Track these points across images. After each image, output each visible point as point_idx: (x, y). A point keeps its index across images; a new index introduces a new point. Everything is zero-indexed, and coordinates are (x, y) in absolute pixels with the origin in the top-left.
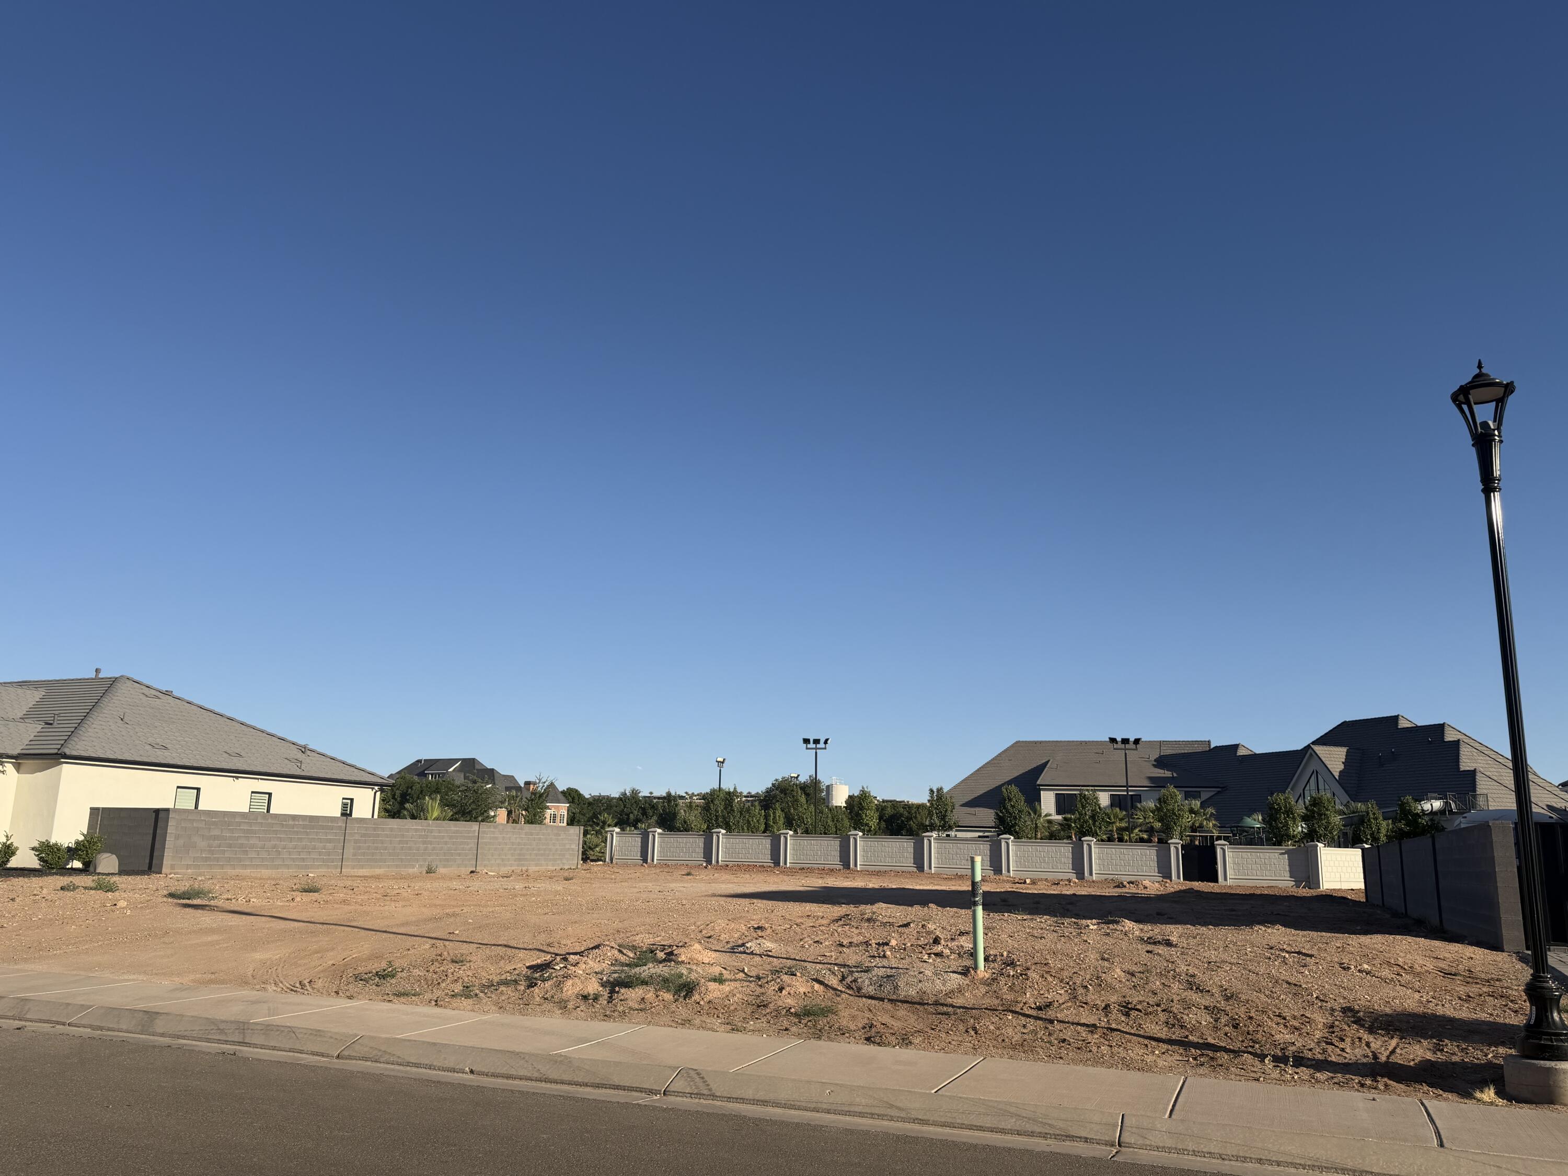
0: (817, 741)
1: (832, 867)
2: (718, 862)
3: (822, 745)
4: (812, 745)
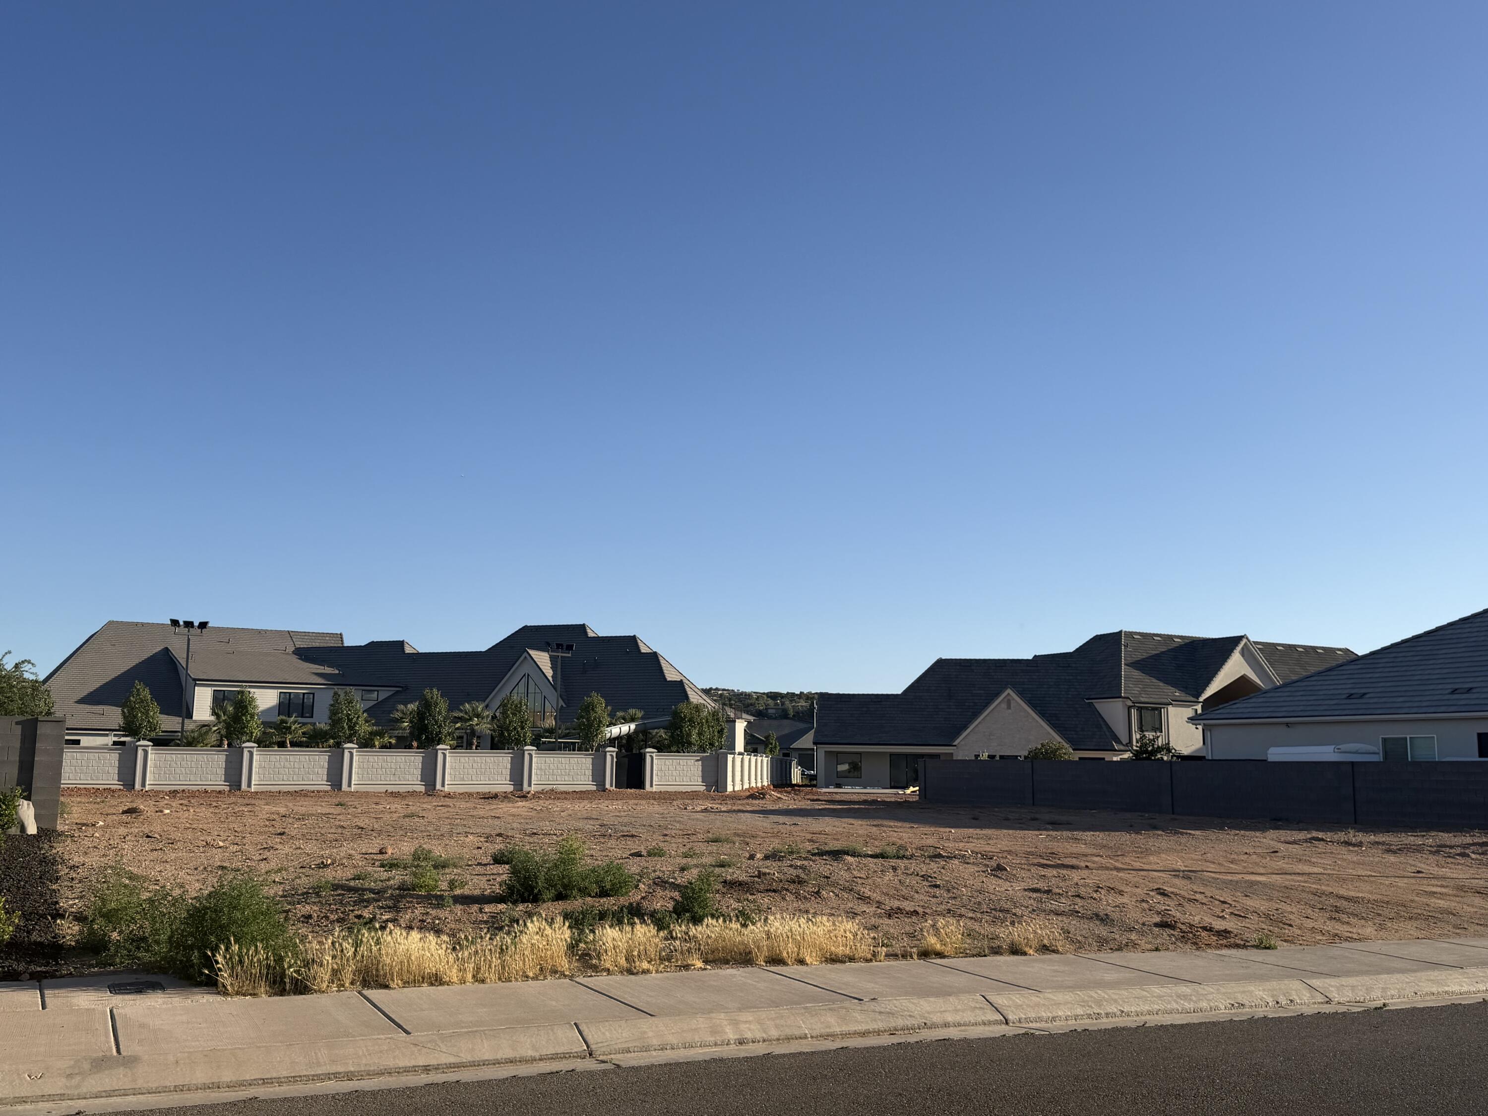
1: (218, 788)
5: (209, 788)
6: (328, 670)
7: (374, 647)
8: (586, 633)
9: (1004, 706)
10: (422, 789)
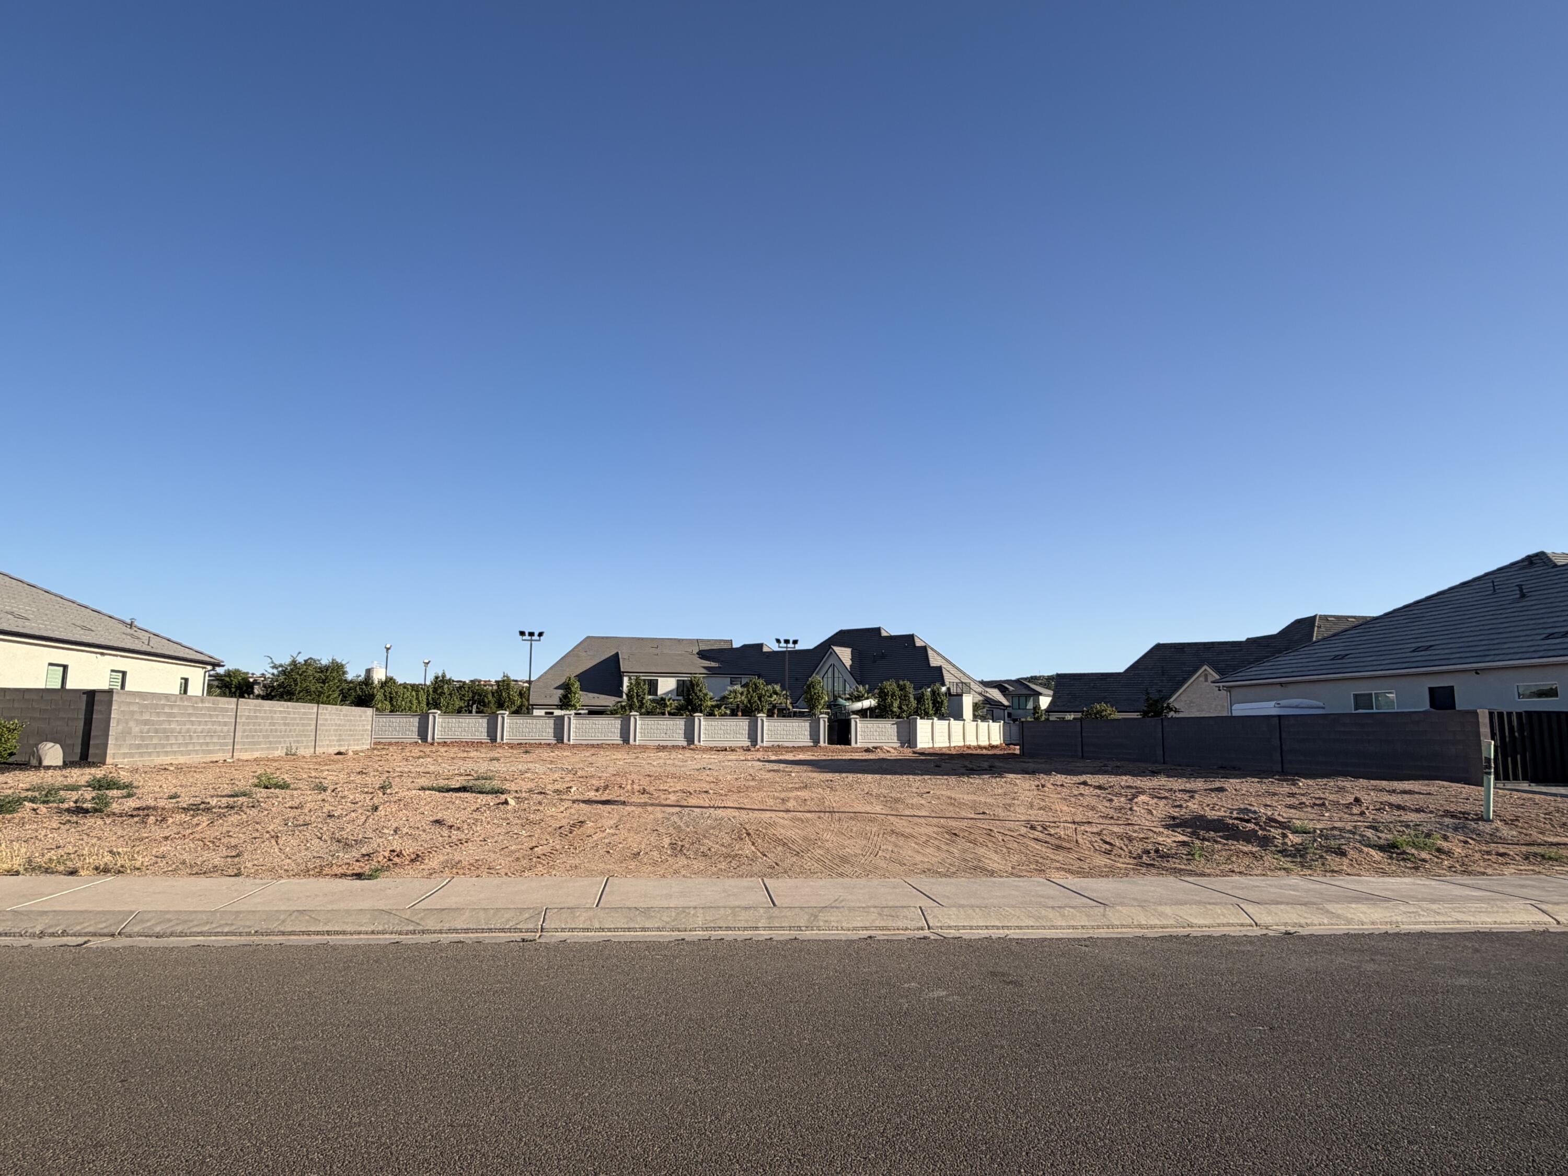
0: (531, 634)
1: (548, 742)
2: (433, 739)
3: (536, 637)
4: (527, 637)
5: (543, 742)
6: (713, 664)
7: (746, 647)
8: (880, 633)
9: (1202, 679)
10: (685, 744)
